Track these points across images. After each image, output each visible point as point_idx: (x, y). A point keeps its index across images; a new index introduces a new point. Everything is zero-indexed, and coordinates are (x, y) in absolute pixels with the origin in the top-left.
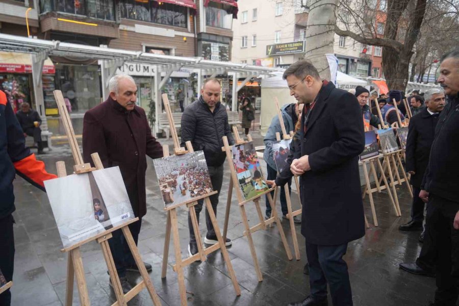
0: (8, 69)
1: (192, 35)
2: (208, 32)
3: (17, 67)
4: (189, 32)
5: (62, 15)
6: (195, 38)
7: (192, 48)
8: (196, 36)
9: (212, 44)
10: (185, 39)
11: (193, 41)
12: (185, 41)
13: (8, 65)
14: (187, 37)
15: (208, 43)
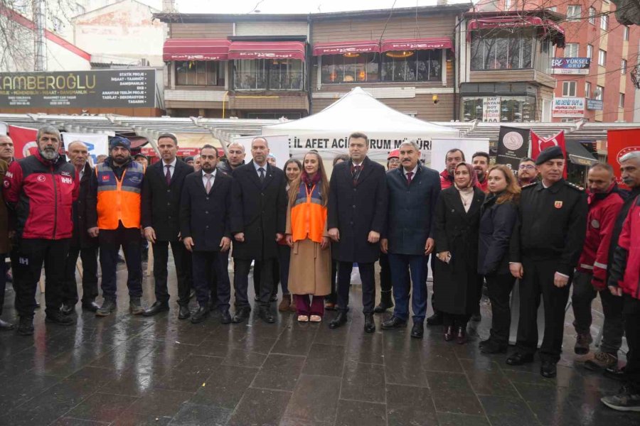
0: (184, 153)
1: (450, 90)
2: (473, 81)
3: (192, 150)
4: (445, 87)
5: (239, 92)
6: (455, 94)
7: (450, 110)
8: (457, 91)
9: (485, 99)
10: (435, 98)
11: (452, 99)
12: (436, 102)
13: (185, 149)
14: (439, 95)
15: (477, 98)
